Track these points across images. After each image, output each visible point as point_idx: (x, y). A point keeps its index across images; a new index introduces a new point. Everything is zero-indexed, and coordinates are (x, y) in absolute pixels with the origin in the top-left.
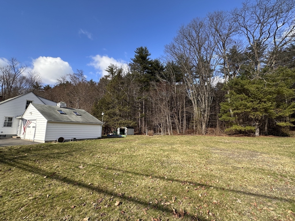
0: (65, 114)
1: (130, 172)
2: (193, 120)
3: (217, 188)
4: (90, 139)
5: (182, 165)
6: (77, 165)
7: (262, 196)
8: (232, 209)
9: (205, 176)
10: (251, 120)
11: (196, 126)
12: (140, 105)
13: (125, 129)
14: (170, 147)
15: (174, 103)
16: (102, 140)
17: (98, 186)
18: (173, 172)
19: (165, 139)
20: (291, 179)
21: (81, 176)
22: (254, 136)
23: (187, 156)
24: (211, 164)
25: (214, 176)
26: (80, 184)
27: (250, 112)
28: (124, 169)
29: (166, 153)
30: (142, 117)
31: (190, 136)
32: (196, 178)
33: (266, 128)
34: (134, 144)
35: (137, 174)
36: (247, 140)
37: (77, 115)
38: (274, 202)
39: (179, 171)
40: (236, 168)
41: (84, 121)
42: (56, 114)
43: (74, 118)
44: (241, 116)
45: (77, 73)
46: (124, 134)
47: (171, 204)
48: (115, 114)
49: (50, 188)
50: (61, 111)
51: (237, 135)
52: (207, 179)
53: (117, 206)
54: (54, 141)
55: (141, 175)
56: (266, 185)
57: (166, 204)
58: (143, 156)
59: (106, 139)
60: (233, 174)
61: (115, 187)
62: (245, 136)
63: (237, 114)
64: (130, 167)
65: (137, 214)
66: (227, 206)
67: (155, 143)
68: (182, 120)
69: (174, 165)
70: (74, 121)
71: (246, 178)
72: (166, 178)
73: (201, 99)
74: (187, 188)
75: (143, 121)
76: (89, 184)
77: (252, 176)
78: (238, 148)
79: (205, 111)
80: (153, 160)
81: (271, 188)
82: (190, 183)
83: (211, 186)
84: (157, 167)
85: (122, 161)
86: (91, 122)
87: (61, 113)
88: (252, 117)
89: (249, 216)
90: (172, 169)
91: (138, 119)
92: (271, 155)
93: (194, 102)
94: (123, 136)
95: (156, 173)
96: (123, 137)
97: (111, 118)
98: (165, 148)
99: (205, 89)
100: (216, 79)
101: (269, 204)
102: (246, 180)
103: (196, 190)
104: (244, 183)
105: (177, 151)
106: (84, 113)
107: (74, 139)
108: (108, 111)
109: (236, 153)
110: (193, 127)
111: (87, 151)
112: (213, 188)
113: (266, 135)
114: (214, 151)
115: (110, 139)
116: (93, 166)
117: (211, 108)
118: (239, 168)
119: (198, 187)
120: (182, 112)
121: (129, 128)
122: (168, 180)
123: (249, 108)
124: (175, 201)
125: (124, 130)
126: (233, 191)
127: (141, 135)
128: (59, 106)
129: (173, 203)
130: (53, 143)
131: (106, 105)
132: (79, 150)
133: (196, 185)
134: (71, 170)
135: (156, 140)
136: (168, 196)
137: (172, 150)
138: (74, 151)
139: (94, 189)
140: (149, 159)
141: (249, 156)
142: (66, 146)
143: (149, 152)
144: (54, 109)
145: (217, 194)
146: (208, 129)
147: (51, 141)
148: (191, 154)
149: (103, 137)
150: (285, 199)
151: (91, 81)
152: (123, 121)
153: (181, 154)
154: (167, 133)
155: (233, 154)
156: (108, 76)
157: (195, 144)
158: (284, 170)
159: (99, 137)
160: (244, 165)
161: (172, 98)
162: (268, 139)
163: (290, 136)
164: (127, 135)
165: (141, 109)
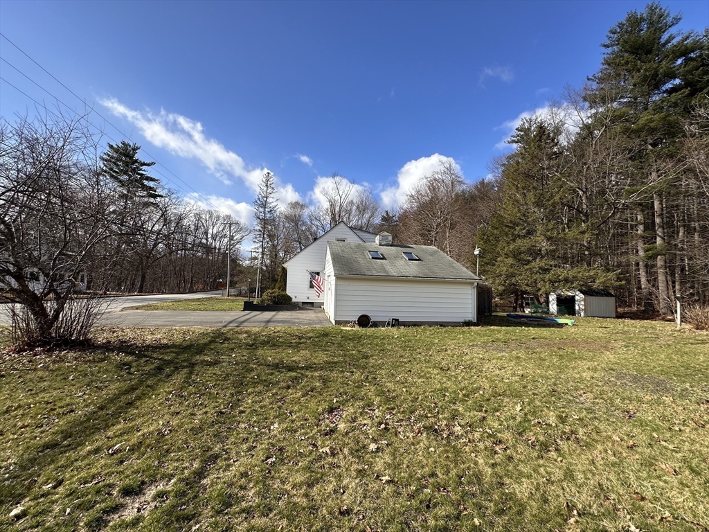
0: (383, 259)
4: (441, 324)
12: (639, 217)
13: (577, 298)
30: (654, 257)
37: (410, 260)
42: (362, 261)
43: (399, 267)
50: (377, 252)
75: (661, 271)
87: (373, 258)
91: (637, 264)
96: (561, 326)
107: (394, 320)
121: (591, 295)
125: (572, 300)
128: (379, 243)
152: (566, 271)
159: (467, 320)
164: (585, 316)
165: (646, 229)
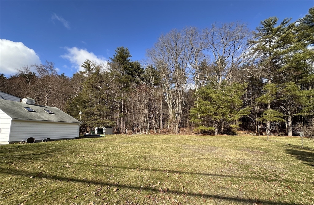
0: (35, 112)
1: (118, 167)
2: (168, 121)
3: (188, 173)
4: (66, 139)
5: (161, 159)
6: (63, 164)
7: (215, 175)
8: (198, 184)
9: (180, 165)
10: (212, 122)
11: (170, 127)
12: (119, 105)
13: (104, 129)
14: (150, 145)
15: (152, 105)
16: (80, 140)
17: (93, 180)
18: (155, 165)
19: (144, 138)
20: (233, 164)
21: (71, 173)
22: (214, 135)
23: (165, 152)
24: (183, 157)
25: (186, 165)
26: (73, 180)
27: (212, 116)
28: (112, 165)
29: (147, 150)
30: (121, 117)
31: (165, 135)
32: (174, 168)
33: (222, 129)
34: (115, 143)
35: (126, 168)
36: (208, 137)
37: (49, 113)
38: (222, 178)
39: (160, 164)
40: (200, 159)
41: (59, 120)
42: (23, 112)
43: (46, 116)
44: (206, 119)
45: (45, 65)
46: (102, 133)
47: (157, 185)
48: (92, 113)
49: (42, 186)
50: (29, 108)
51: (201, 134)
52: (181, 168)
53: (115, 192)
54: (21, 142)
55: (129, 168)
56: (218, 168)
57: (154, 186)
58: (127, 153)
59: (84, 139)
60: (198, 163)
61: (109, 179)
62: (208, 135)
63: (203, 117)
64: (117, 163)
65: (133, 195)
66: (194, 183)
67: (135, 142)
68: (159, 121)
69: (155, 159)
70: (47, 120)
71: (206, 165)
72: (150, 169)
73: (176, 103)
74: (167, 174)
75: (122, 121)
76: (83, 179)
77: (211, 164)
78: (202, 145)
79: (178, 113)
80: (137, 157)
81: (221, 170)
82: (169, 171)
83: (184, 172)
84: (142, 162)
85: (109, 158)
86: (68, 121)
87: (29, 111)
88: (214, 120)
89: (207, 187)
90: (154, 162)
91: (117, 119)
92: (223, 149)
93: (170, 105)
94: (101, 135)
95: (141, 166)
96: (102, 137)
97: (88, 117)
98: (146, 146)
99: (179, 95)
100: (188, 86)
101: (219, 179)
102: (207, 166)
103: (174, 175)
104: (206, 169)
105: (155, 148)
106: (58, 112)
107: (47, 139)
108: (85, 110)
109: (201, 148)
110: (168, 127)
111: (67, 151)
112: (185, 173)
113: (222, 134)
114: (185, 147)
115: (89, 138)
116: (80, 164)
117: (183, 111)
118: (203, 159)
119: (175, 173)
120: (159, 114)
121: (108, 128)
122: (152, 170)
123: (212, 112)
124: (159, 183)
125: (102, 129)
126: (198, 174)
127: (119, 135)
128: (26, 103)
129: (158, 185)
130: (20, 144)
131: (83, 103)
132: (57, 150)
133: (173, 172)
134: (58, 169)
135: (136, 139)
136: (154, 181)
137: (151, 147)
138: (52, 152)
139: (89, 182)
140: (133, 155)
141: (210, 150)
142: (40, 147)
143: (132, 150)
144: (18, 106)
145: (188, 177)
146: (180, 129)
147: (17, 142)
148: (167, 150)
149: (80, 137)
150: (228, 176)
151: (63, 75)
152: (101, 120)
153: (160, 151)
154: (145, 132)
155: (199, 149)
156: (84, 73)
157: (170, 142)
158: (230, 159)
159: (76, 137)
160: (206, 156)
161: (150, 100)
162: (223, 137)
163: (237, 135)
164: (106, 134)
165: (120, 109)
